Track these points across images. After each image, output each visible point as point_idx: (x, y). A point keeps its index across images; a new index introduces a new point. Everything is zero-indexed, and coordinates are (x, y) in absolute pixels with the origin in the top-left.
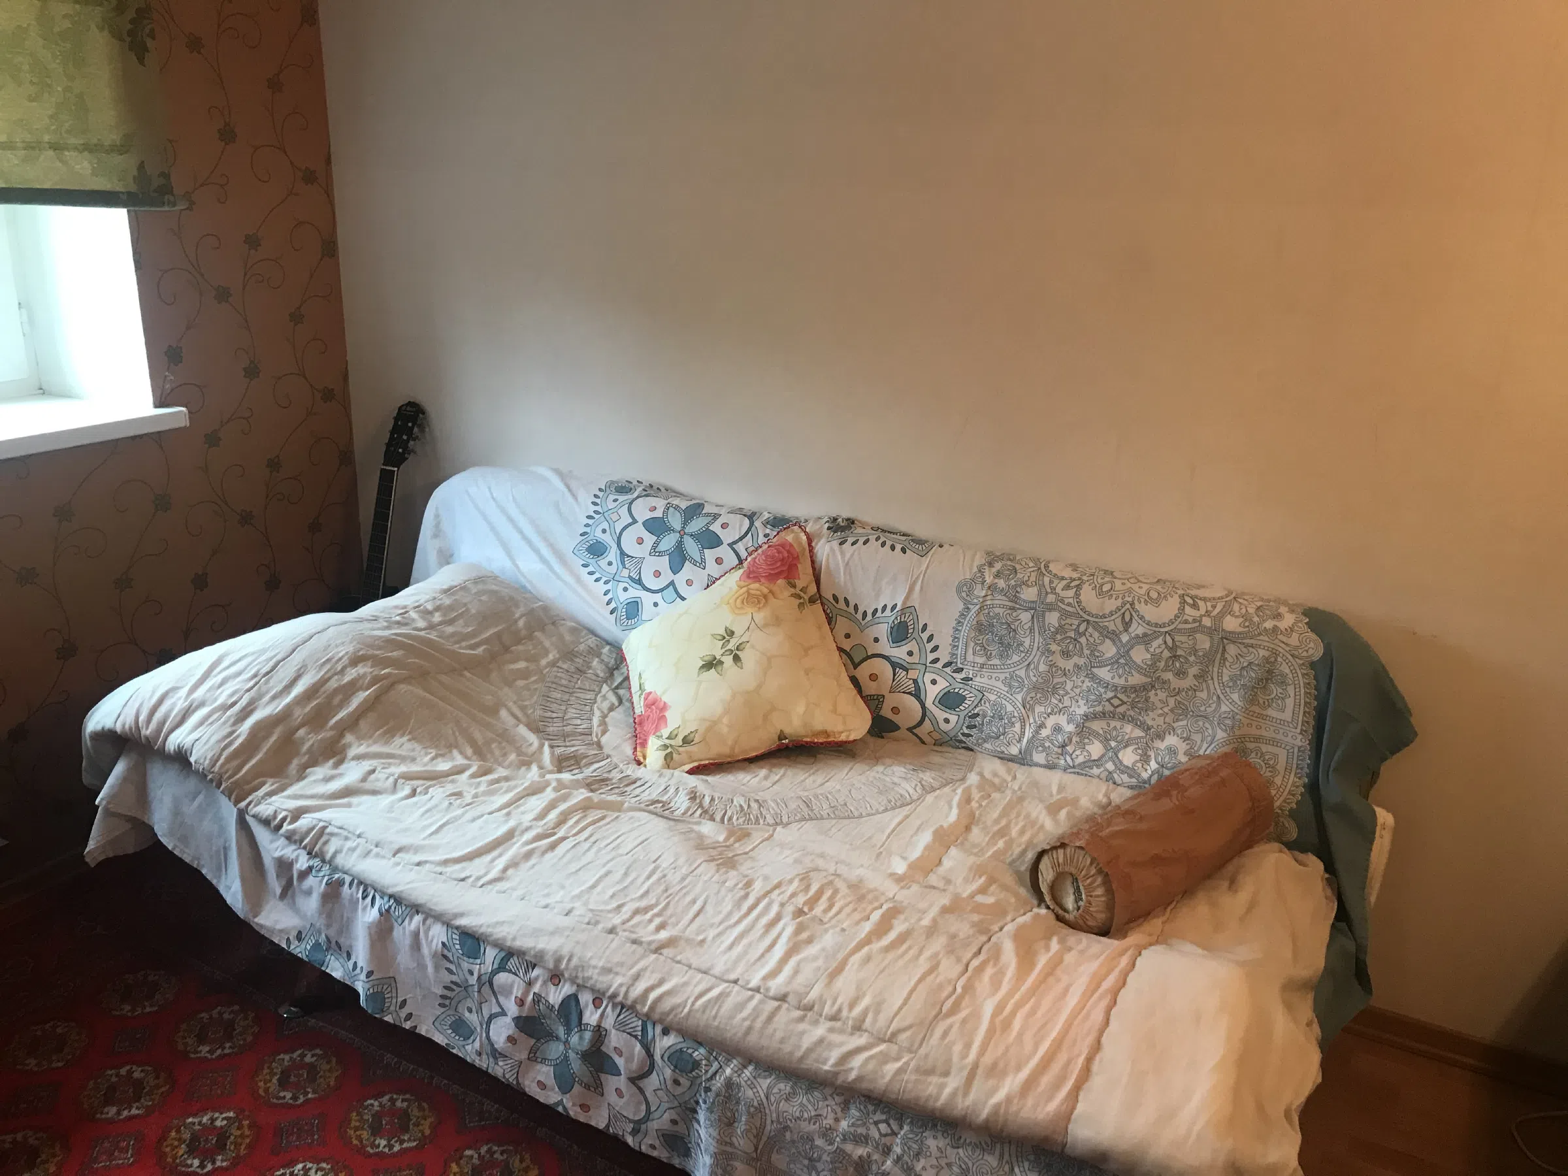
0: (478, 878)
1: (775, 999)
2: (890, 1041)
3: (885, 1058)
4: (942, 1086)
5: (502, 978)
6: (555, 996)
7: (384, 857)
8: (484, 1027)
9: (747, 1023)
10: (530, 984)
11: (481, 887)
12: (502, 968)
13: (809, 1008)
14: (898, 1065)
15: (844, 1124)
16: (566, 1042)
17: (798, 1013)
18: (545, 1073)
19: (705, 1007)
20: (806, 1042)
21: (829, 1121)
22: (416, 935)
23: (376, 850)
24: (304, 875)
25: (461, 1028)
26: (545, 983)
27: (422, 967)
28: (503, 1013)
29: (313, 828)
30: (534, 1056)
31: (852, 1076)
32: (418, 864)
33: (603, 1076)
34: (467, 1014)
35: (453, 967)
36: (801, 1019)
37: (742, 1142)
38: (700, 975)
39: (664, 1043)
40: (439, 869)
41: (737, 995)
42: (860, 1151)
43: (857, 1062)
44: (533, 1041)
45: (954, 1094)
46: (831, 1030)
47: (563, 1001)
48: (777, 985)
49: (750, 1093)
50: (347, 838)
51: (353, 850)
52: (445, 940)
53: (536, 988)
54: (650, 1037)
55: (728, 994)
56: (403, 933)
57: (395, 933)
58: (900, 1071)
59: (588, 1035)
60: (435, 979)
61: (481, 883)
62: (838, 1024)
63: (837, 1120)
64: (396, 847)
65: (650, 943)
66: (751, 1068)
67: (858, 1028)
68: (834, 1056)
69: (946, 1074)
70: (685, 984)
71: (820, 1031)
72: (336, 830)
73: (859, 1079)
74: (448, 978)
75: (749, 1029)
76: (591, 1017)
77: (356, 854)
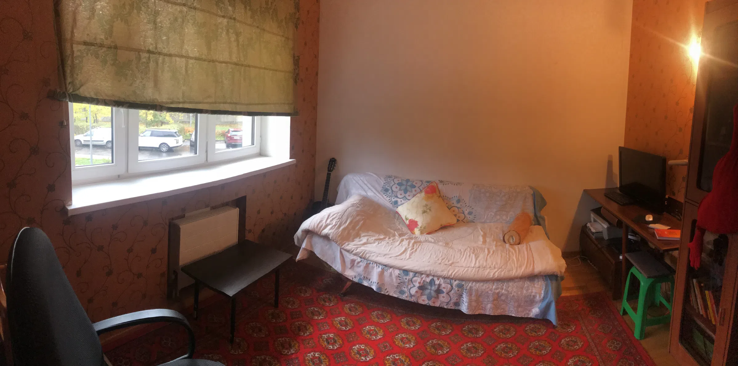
0: (405, 259)
1: (478, 268)
2: (501, 268)
3: (501, 271)
4: (513, 272)
5: (415, 278)
6: (428, 280)
7: (382, 257)
8: (409, 291)
9: (474, 273)
10: (422, 278)
11: (406, 260)
12: (414, 276)
13: (485, 267)
14: (504, 272)
15: (494, 287)
16: (431, 289)
17: (483, 269)
18: (424, 298)
19: (465, 273)
20: (486, 274)
21: (491, 288)
22: (391, 273)
23: (379, 255)
24: (359, 263)
25: (402, 292)
26: (426, 277)
27: (392, 280)
28: (414, 286)
29: (362, 252)
30: (422, 294)
31: (496, 276)
32: (390, 257)
33: (439, 295)
34: (404, 289)
35: (401, 279)
36: (484, 270)
37: (474, 298)
38: (461, 268)
39: (455, 283)
40: (396, 258)
41: (470, 269)
42: (498, 291)
43: (496, 274)
44: (422, 291)
45: (515, 273)
46: (490, 270)
47: (430, 280)
48: (477, 265)
49: (475, 288)
50: (371, 253)
51: (374, 256)
52: (399, 273)
53: (424, 279)
54: (452, 282)
55: (468, 270)
56: (387, 274)
57: (385, 274)
58: (505, 272)
59: (437, 286)
60: (395, 282)
61: (406, 259)
62: (491, 269)
63: (493, 287)
64: (384, 254)
65: (449, 264)
66: (474, 283)
67: (495, 268)
68: (492, 274)
69: (512, 270)
70: (459, 270)
71: (488, 271)
72: (368, 252)
73: (497, 277)
74: (399, 281)
75: (475, 275)
76: (437, 282)
77: (374, 257)
